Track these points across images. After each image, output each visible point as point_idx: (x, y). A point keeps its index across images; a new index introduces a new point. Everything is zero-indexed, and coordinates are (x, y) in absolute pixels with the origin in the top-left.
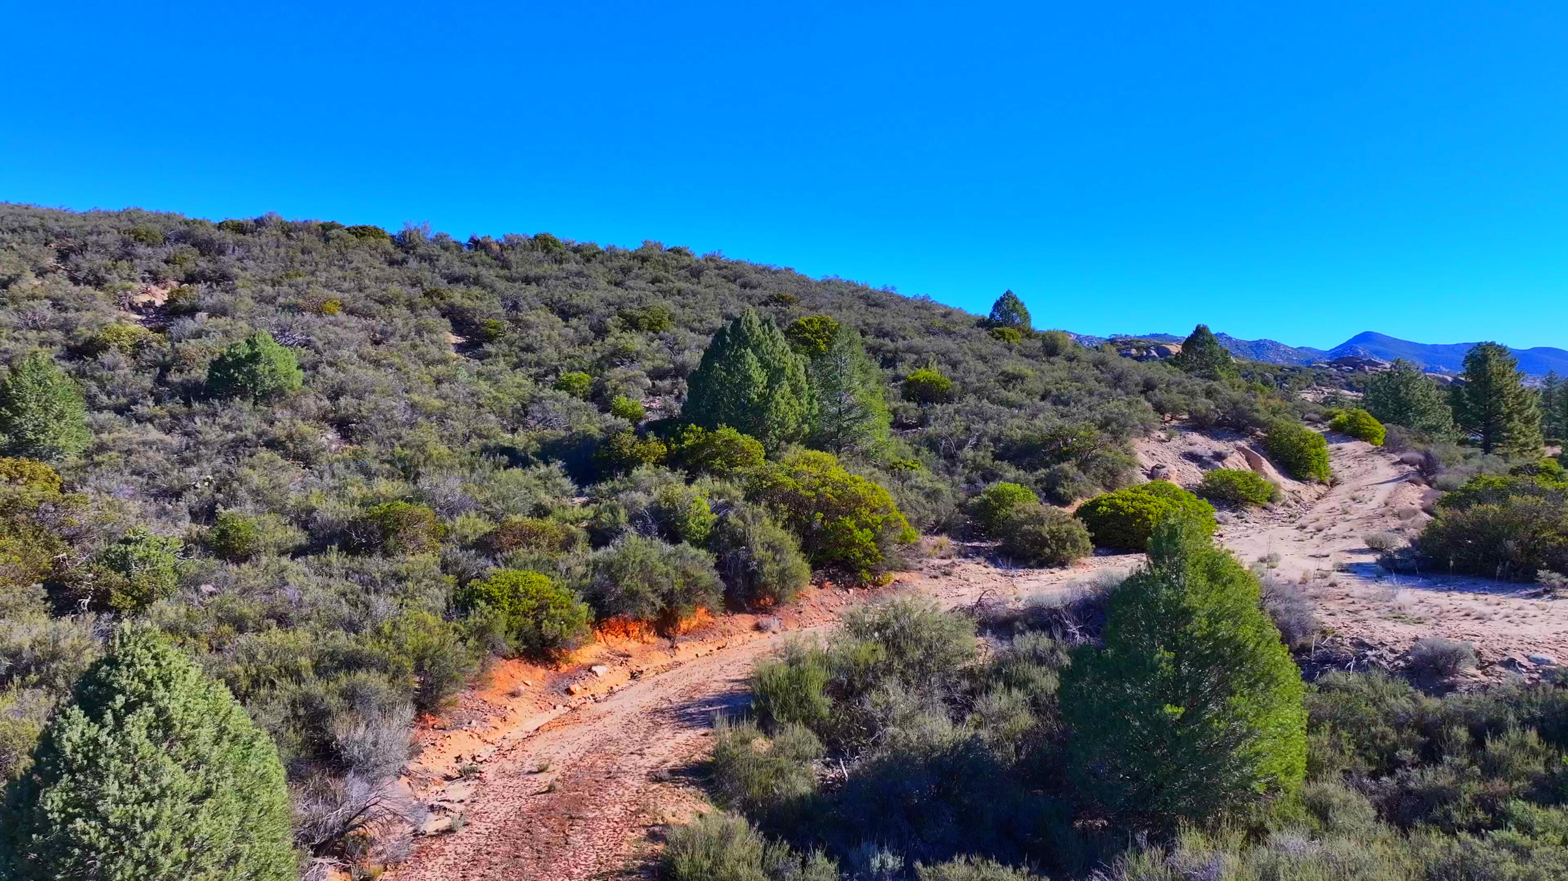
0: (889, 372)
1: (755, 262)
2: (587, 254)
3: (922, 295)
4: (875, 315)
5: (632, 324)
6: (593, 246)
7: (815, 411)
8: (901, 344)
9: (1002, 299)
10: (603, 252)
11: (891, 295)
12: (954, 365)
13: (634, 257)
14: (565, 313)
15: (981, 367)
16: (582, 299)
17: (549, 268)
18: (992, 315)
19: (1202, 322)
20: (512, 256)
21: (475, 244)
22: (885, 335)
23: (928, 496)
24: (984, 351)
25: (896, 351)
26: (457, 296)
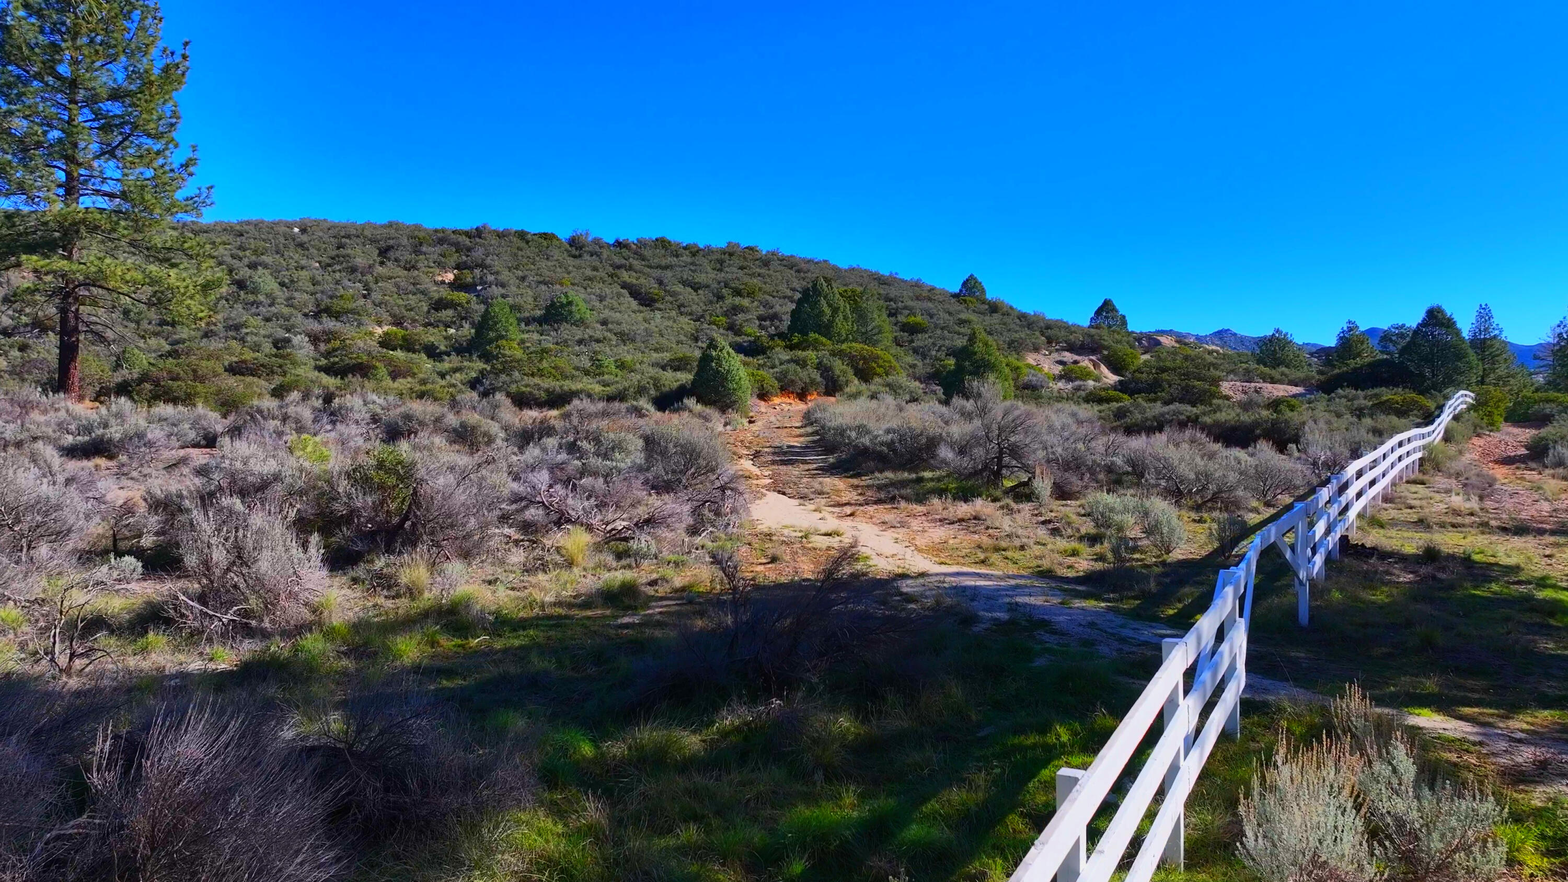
0: (893, 319)
1: (802, 256)
2: (694, 251)
3: (916, 278)
4: (884, 290)
5: (738, 293)
6: (696, 245)
7: (855, 329)
8: (900, 304)
9: (967, 280)
10: (703, 250)
11: (895, 278)
12: (931, 316)
13: (724, 252)
14: (696, 287)
15: (947, 316)
16: (701, 278)
17: (673, 260)
18: (961, 291)
19: (1108, 297)
20: (647, 253)
21: (619, 244)
22: (891, 300)
23: (910, 367)
24: (951, 309)
25: (897, 309)
26: (625, 276)
